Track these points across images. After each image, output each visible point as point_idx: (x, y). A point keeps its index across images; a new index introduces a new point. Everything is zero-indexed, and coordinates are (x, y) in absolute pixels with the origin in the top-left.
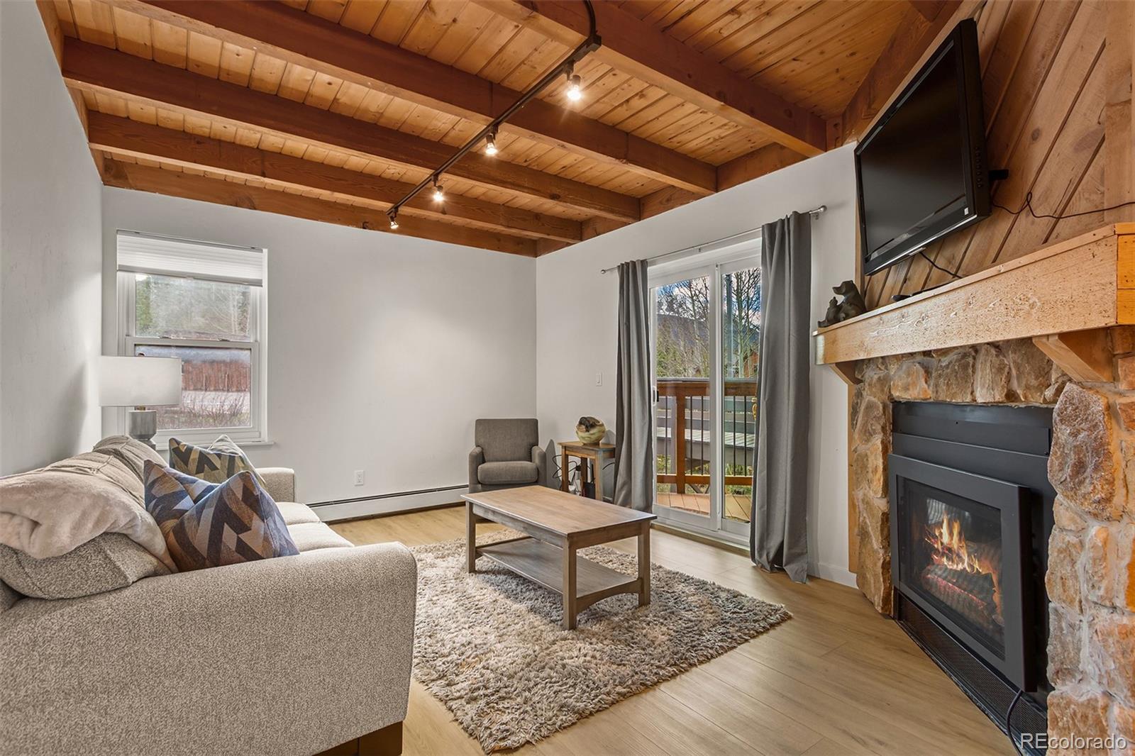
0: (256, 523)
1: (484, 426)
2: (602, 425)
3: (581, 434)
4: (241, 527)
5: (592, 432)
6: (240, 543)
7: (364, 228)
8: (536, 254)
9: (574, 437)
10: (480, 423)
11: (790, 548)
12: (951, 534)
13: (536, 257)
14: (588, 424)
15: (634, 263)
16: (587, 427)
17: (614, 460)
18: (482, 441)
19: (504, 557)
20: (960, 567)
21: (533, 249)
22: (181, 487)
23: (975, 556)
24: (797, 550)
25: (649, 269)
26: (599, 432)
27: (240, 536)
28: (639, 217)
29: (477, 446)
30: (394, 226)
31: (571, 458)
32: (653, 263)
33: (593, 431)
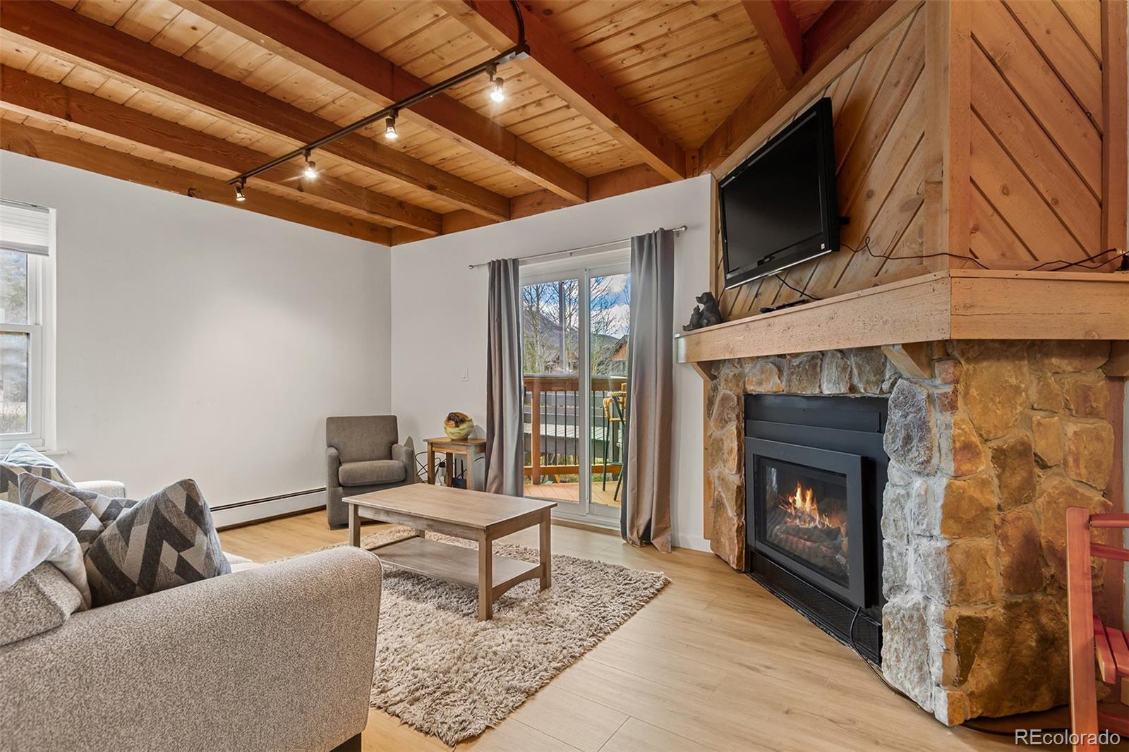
0: (200, 538)
1: (335, 424)
2: (471, 420)
3: (449, 430)
4: (183, 543)
5: (461, 427)
6: (181, 562)
7: (190, 195)
8: (391, 243)
9: (444, 433)
10: (331, 421)
11: (657, 524)
12: (804, 499)
13: (391, 245)
14: (457, 419)
15: (505, 261)
16: (456, 422)
17: (483, 454)
18: (335, 441)
19: (396, 559)
20: (812, 525)
21: (389, 237)
22: (81, 504)
23: (826, 516)
24: (663, 526)
25: (520, 267)
26: (468, 427)
27: (181, 554)
28: (509, 216)
29: (330, 446)
30: (240, 198)
31: (437, 455)
32: (524, 263)
33: (463, 426)
